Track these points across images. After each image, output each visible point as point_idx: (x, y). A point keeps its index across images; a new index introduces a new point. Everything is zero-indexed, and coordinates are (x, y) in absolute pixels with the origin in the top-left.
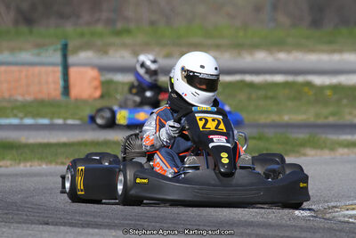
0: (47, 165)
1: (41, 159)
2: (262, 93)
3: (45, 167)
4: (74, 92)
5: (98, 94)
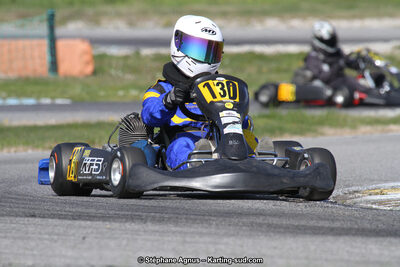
1: (27, 143)
2: (274, 65)
3: (31, 152)
5: (89, 69)
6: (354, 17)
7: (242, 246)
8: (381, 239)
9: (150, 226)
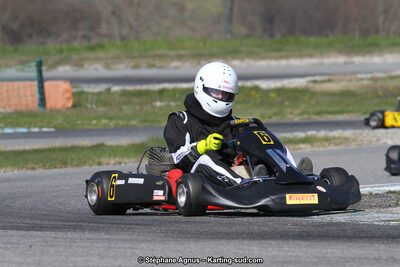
0: (18, 170)
1: (14, 165)
3: (16, 172)
4: (50, 103)
5: (70, 104)
6: (281, 58)
8: (263, 241)
9: (87, 235)
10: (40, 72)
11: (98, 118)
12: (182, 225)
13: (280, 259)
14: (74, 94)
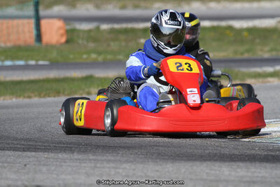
1: (13, 94)
3: (14, 100)
4: (46, 38)
5: (63, 40)
7: (134, 170)
8: (233, 163)
9: (76, 156)
10: (37, 11)
11: (89, 53)
12: (160, 148)
13: (248, 179)
14: (67, 32)
